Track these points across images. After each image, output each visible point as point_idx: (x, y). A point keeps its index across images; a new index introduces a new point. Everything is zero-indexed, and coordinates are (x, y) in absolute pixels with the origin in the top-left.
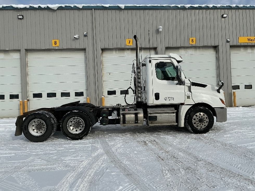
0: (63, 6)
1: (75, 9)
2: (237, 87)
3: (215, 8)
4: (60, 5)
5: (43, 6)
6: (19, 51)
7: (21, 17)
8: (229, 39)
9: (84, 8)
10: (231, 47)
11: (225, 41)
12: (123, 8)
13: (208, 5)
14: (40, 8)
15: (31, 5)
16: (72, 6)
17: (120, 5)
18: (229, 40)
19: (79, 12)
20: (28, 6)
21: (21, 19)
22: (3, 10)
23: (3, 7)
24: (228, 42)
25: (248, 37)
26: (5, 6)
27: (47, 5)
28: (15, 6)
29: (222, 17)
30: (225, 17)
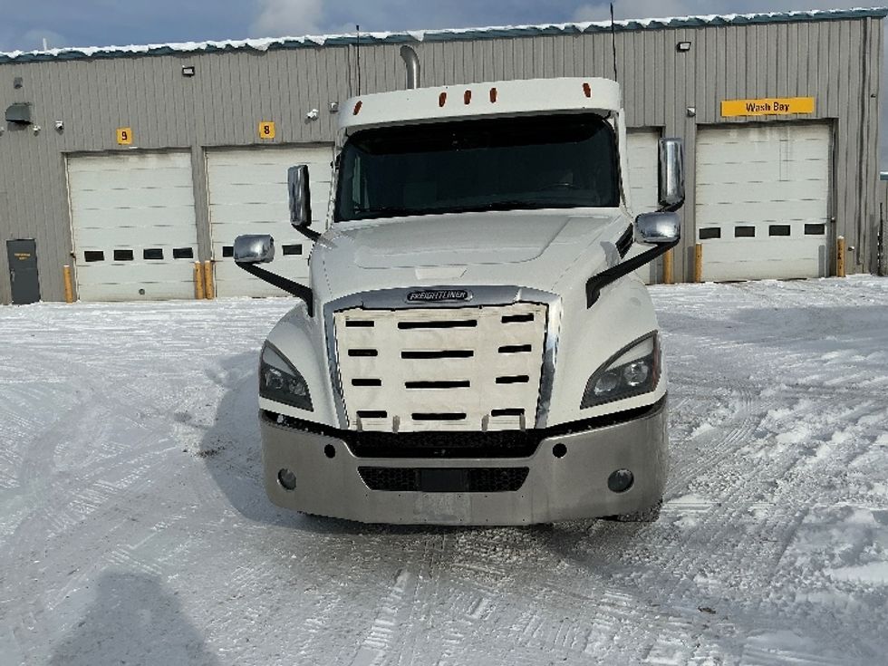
0: (281, 40)
1: (308, 47)
2: (714, 233)
3: (657, 26)
4: (274, 40)
5: (236, 44)
6: (189, 150)
7: (190, 71)
8: (695, 107)
9: (329, 43)
10: (700, 127)
11: (684, 113)
12: (421, 40)
13: (638, 21)
14: (230, 48)
15: (211, 43)
16: (301, 40)
17: (412, 33)
18: (693, 110)
19: (318, 54)
20: (203, 46)
21: (190, 75)
22: (150, 55)
23: (150, 50)
24: (690, 115)
25: (749, 102)
26: (154, 47)
27: (245, 41)
28: (174, 46)
29: (678, 49)
30: (684, 50)
